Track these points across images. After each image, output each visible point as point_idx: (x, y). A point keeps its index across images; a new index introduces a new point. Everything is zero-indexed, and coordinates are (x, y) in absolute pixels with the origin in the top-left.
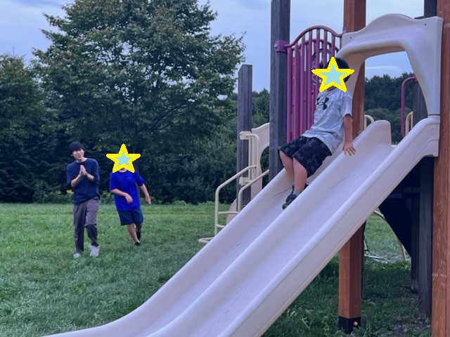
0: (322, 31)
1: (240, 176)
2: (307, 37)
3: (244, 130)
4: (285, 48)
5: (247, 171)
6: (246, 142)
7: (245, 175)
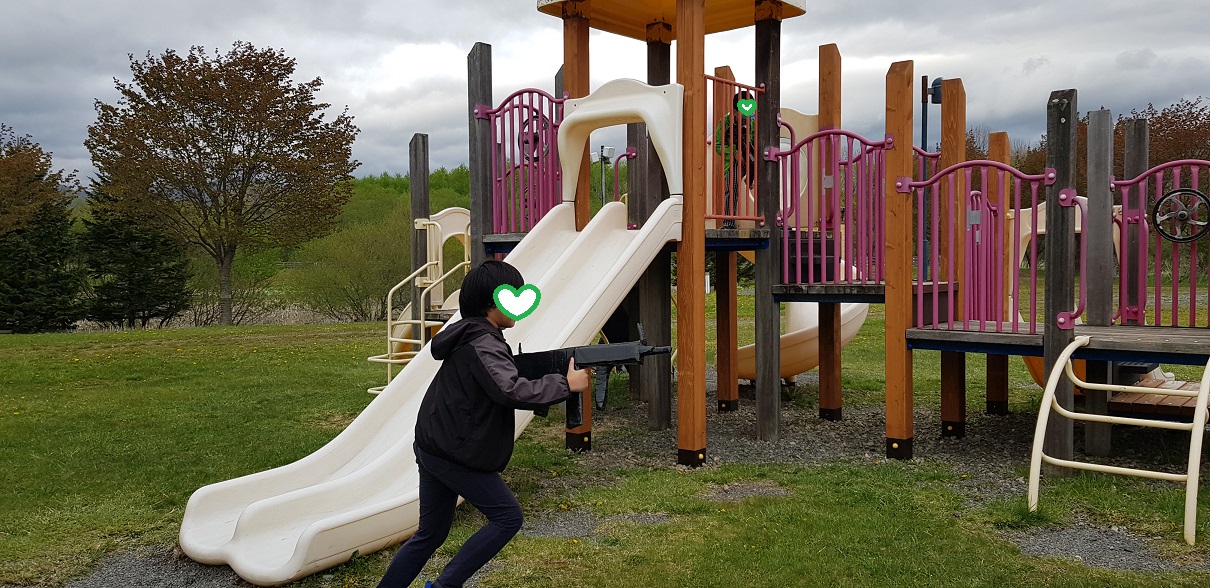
0: (536, 95)
1: (415, 277)
2: (516, 100)
3: (421, 217)
4: (488, 114)
5: (426, 269)
6: (423, 232)
7: (424, 273)
